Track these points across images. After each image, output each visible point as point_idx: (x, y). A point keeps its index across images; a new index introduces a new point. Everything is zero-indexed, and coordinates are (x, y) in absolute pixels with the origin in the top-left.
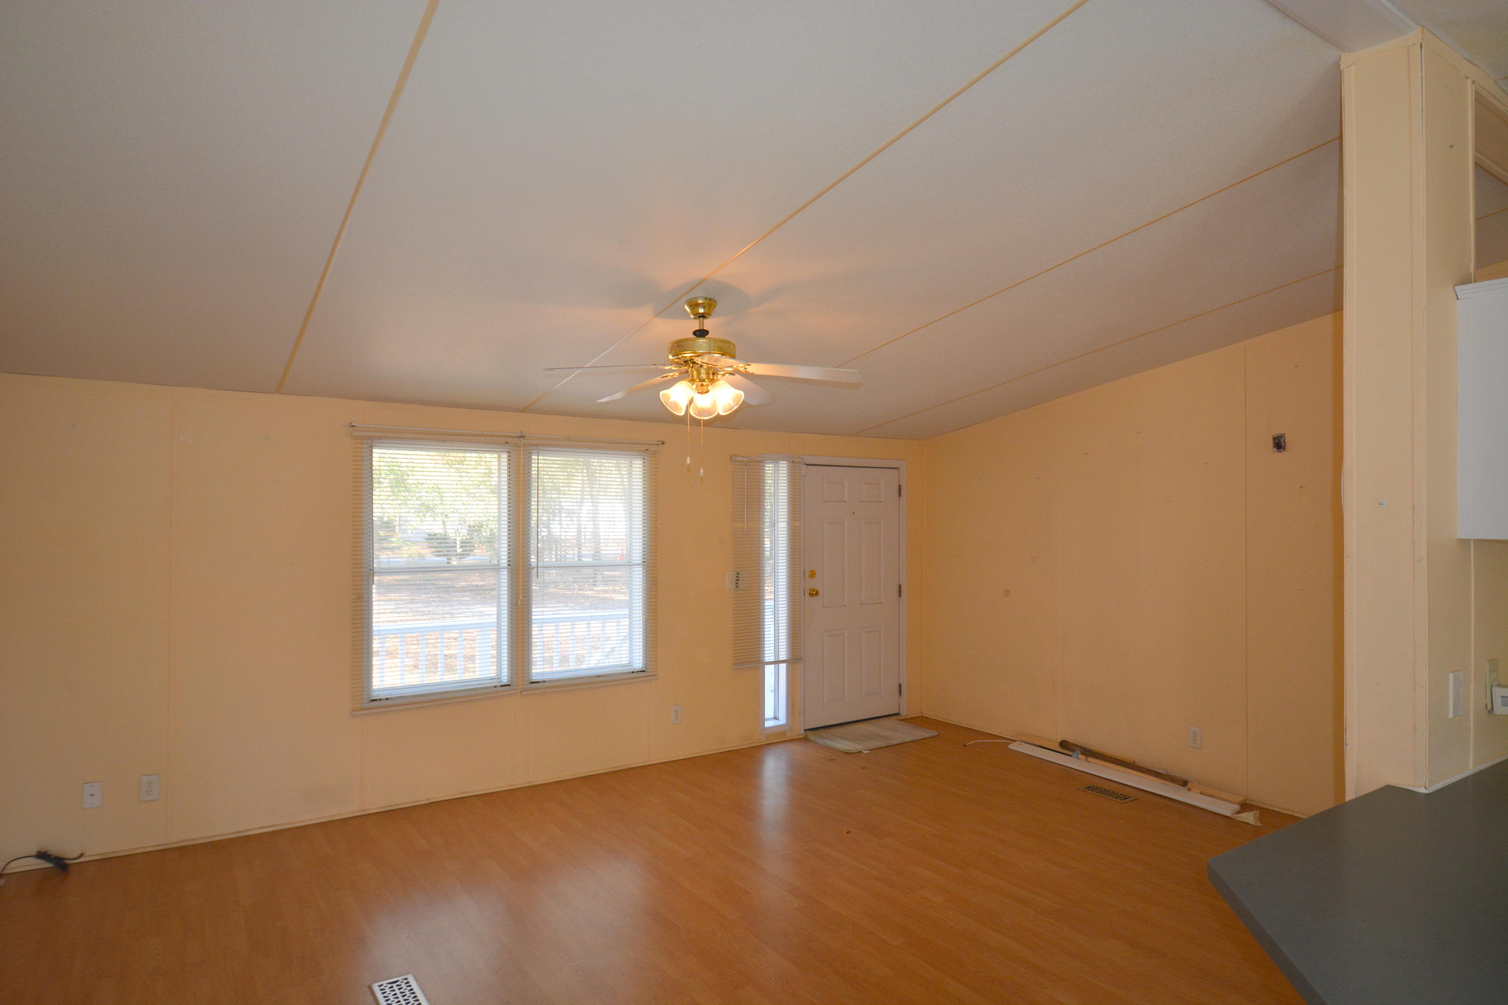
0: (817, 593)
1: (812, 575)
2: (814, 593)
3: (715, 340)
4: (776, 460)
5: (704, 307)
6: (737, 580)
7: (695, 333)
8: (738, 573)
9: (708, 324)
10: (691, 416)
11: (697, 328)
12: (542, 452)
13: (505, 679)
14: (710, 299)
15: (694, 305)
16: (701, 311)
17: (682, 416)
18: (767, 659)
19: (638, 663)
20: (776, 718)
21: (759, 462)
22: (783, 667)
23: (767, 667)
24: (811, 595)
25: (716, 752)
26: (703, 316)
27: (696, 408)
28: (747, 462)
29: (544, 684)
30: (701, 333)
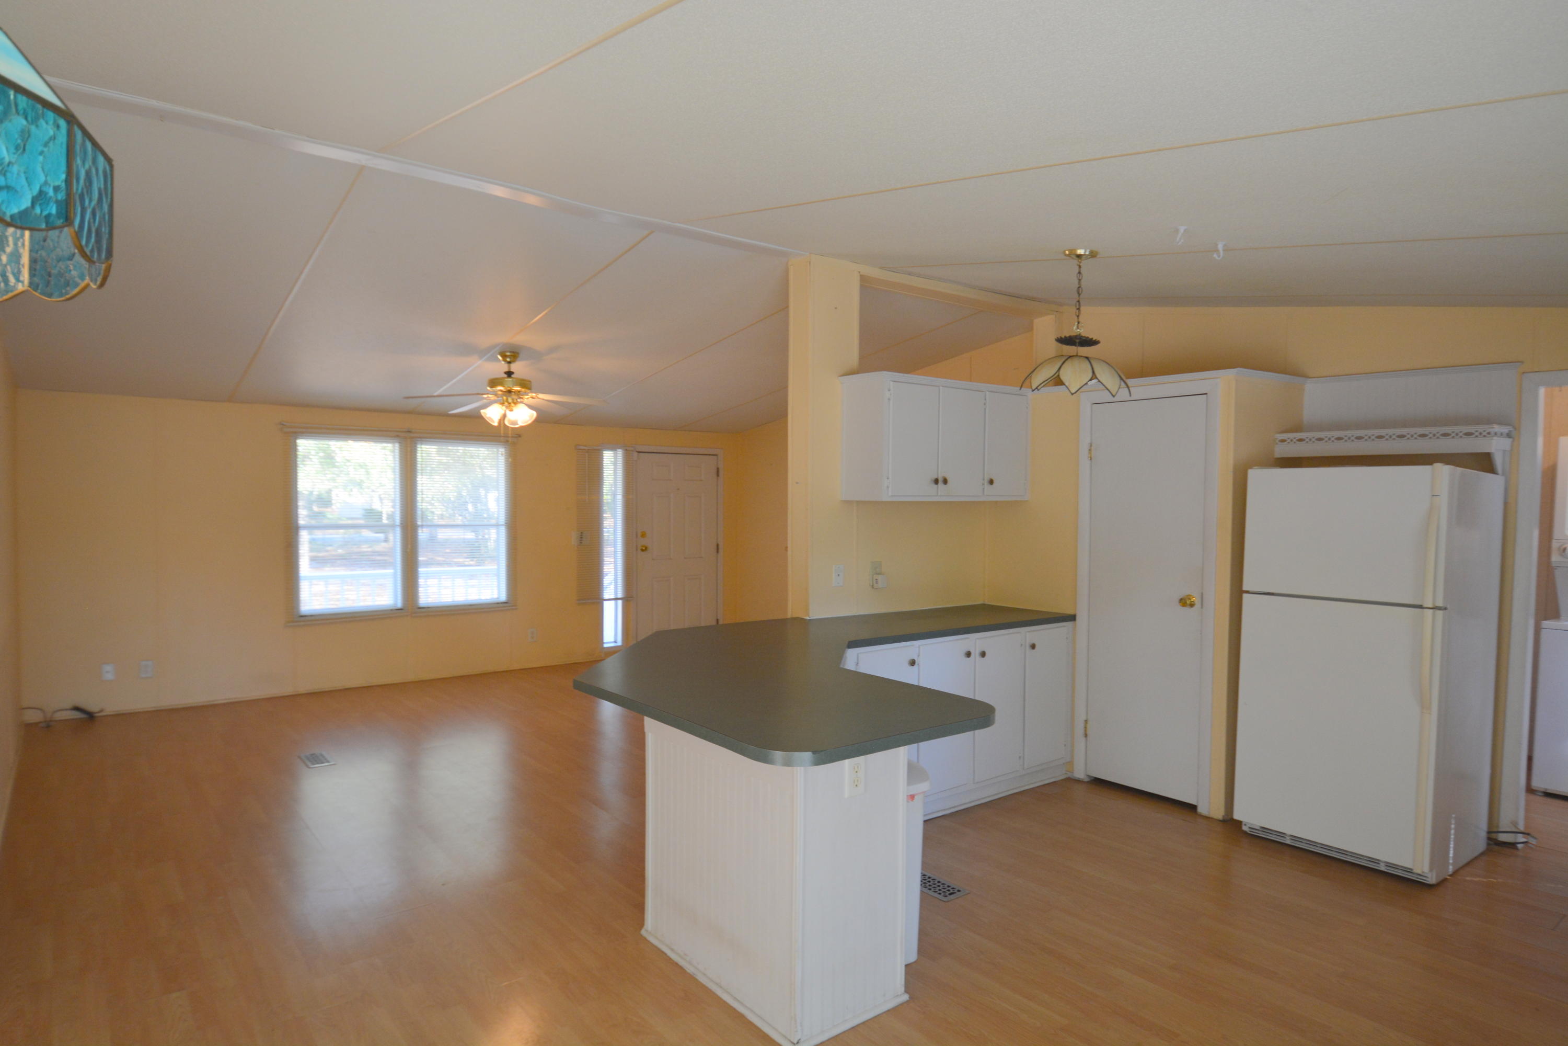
0: (646, 548)
1: (643, 535)
2: (645, 549)
3: (517, 379)
4: (613, 448)
5: (510, 358)
6: (581, 538)
7: (506, 373)
8: (582, 533)
9: (514, 367)
10: (505, 424)
11: (507, 370)
12: (419, 439)
13: (399, 605)
14: (513, 352)
15: (504, 356)
16: (508, 360)
17: (494, 426)
18: (606, 596)
19: (503, 597)
20: (615, 642)
21: (599, 450)
22: (620, 602)
23: (605, 603)
24: (642, 550)
25: (564, 663)
26: (509, 363)
27: (509, 421)
28: (588, 450)
29: (429, 609)
30: (509, 374)
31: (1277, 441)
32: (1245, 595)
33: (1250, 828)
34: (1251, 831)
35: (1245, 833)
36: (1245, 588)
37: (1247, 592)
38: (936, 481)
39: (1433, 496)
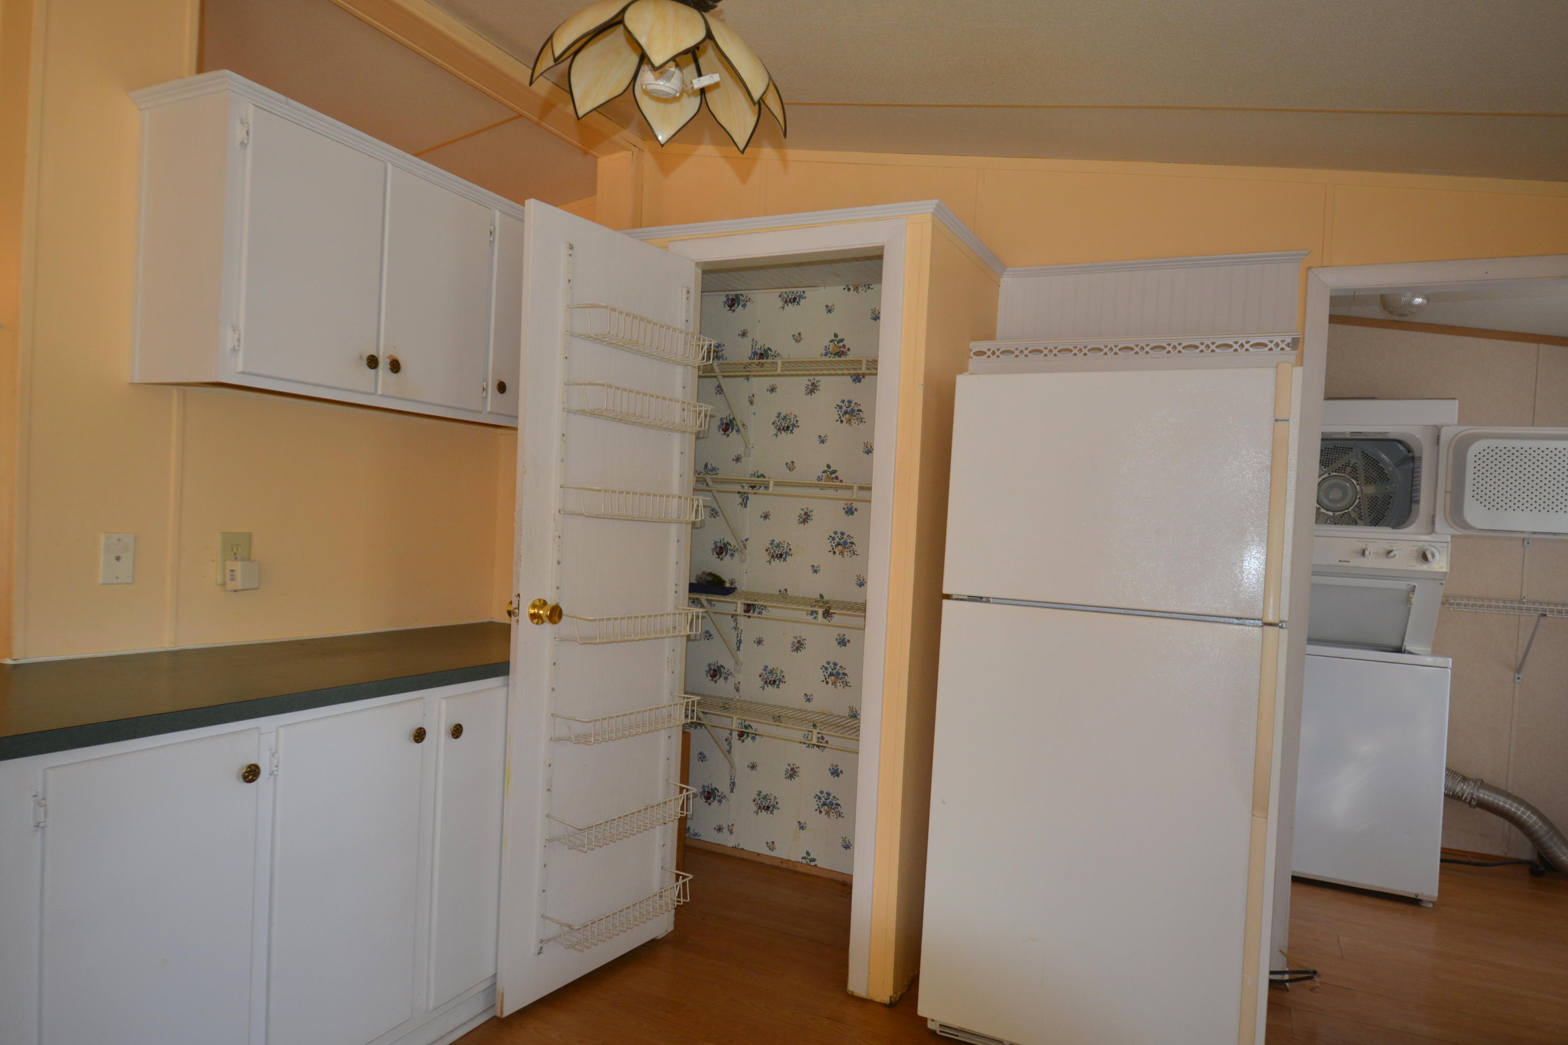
31: (972, 353)
32: (945, 603)
33: (941, 1025)
34: (941, 1031)
35: (933, 1032)
36: (946, 591)
37: (948, 597)
38: (373, 362)
39: (1276, 421)
